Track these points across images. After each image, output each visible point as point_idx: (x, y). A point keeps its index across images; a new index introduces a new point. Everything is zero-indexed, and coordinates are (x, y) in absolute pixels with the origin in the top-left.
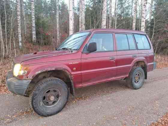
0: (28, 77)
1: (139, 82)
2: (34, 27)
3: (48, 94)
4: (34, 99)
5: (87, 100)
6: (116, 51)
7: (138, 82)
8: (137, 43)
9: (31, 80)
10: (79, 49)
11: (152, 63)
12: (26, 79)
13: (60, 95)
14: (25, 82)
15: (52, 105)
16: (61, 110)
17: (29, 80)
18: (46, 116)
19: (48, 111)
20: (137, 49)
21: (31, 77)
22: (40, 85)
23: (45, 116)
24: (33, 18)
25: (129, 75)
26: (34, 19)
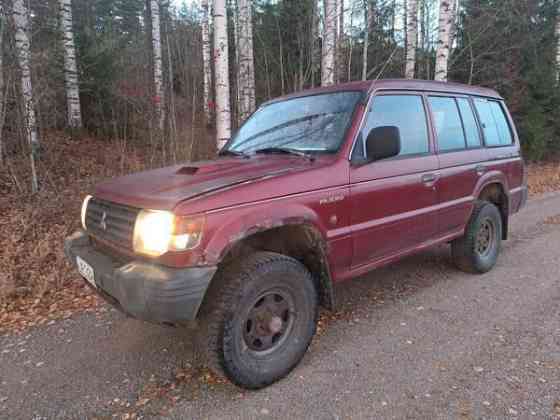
0: (206, 257)
1: (487, 250)
2: (74, 73)
3: (261, 312)
4: (227, 331)
5: (357, 320)
6: (436, 153)
7: (484, 248)
8: (484, 126)
9: (215, 268)
10: (339, 148)
11: (519, 189)
12: (200, 264)
13: (292, 310)
14: (197, 273)
15: (271, 347)
16: (299, 361)
17: (210, 266)
18: (259, 386)
19: (265, 371)
20: (484, 144)
21: (218, 255)
22: (239, 280)
23: (257, 389)
24: (66, 38)
25: (466, 230)
26: (69, 43)
